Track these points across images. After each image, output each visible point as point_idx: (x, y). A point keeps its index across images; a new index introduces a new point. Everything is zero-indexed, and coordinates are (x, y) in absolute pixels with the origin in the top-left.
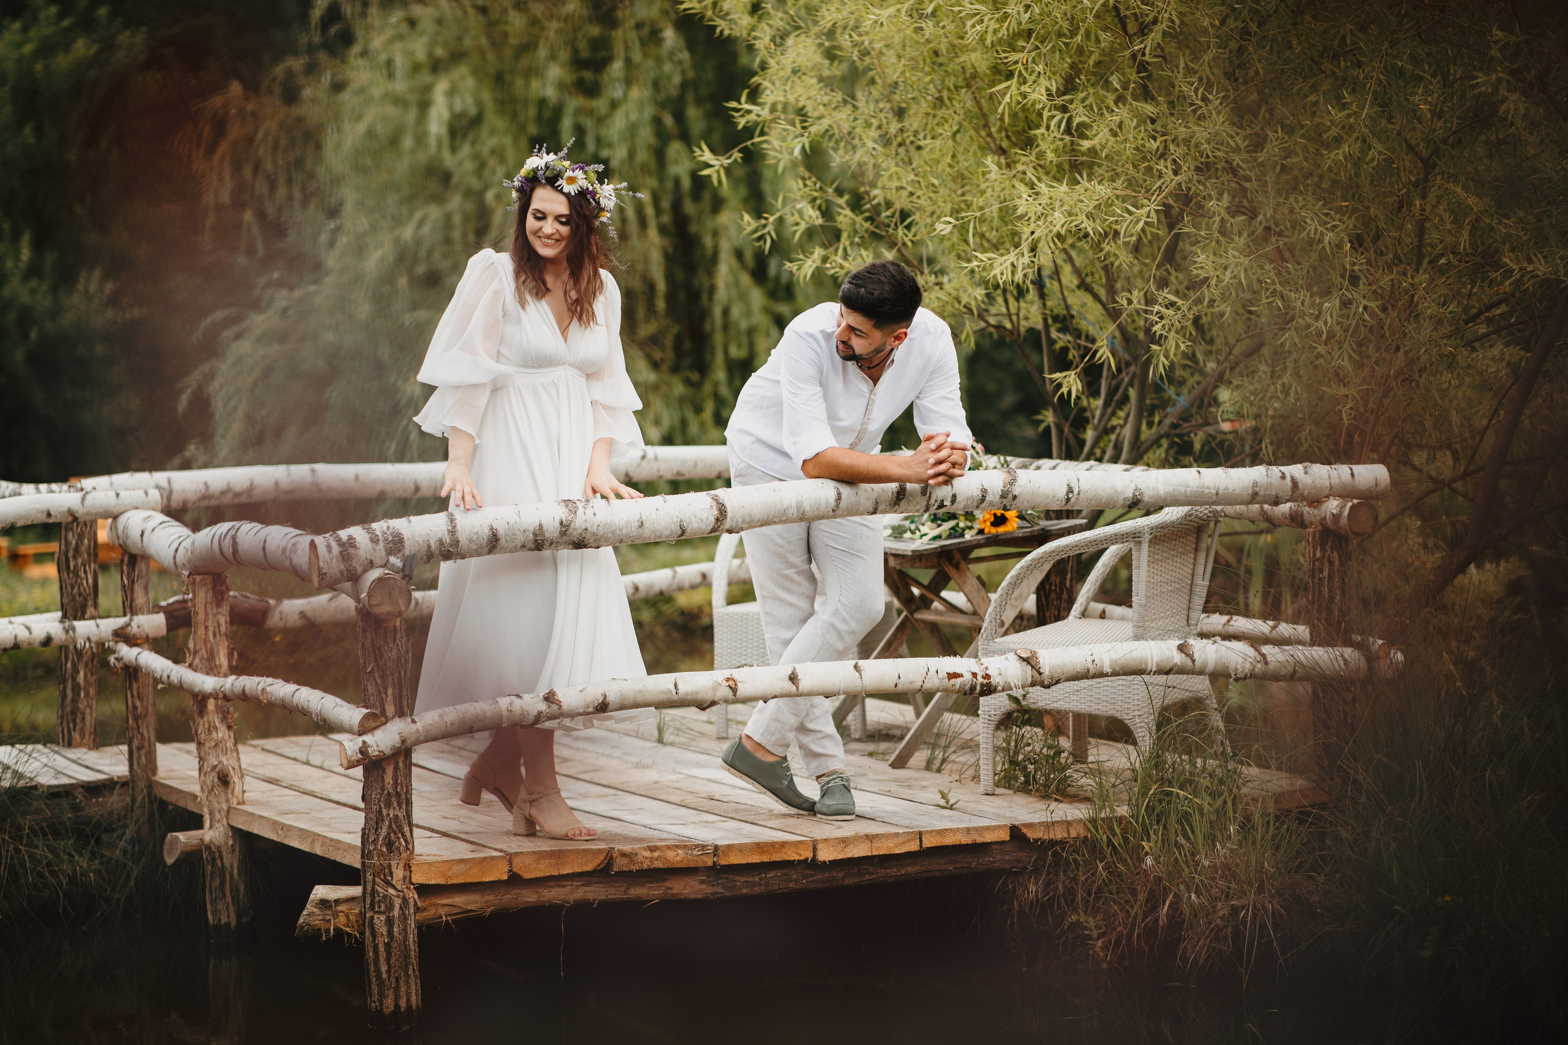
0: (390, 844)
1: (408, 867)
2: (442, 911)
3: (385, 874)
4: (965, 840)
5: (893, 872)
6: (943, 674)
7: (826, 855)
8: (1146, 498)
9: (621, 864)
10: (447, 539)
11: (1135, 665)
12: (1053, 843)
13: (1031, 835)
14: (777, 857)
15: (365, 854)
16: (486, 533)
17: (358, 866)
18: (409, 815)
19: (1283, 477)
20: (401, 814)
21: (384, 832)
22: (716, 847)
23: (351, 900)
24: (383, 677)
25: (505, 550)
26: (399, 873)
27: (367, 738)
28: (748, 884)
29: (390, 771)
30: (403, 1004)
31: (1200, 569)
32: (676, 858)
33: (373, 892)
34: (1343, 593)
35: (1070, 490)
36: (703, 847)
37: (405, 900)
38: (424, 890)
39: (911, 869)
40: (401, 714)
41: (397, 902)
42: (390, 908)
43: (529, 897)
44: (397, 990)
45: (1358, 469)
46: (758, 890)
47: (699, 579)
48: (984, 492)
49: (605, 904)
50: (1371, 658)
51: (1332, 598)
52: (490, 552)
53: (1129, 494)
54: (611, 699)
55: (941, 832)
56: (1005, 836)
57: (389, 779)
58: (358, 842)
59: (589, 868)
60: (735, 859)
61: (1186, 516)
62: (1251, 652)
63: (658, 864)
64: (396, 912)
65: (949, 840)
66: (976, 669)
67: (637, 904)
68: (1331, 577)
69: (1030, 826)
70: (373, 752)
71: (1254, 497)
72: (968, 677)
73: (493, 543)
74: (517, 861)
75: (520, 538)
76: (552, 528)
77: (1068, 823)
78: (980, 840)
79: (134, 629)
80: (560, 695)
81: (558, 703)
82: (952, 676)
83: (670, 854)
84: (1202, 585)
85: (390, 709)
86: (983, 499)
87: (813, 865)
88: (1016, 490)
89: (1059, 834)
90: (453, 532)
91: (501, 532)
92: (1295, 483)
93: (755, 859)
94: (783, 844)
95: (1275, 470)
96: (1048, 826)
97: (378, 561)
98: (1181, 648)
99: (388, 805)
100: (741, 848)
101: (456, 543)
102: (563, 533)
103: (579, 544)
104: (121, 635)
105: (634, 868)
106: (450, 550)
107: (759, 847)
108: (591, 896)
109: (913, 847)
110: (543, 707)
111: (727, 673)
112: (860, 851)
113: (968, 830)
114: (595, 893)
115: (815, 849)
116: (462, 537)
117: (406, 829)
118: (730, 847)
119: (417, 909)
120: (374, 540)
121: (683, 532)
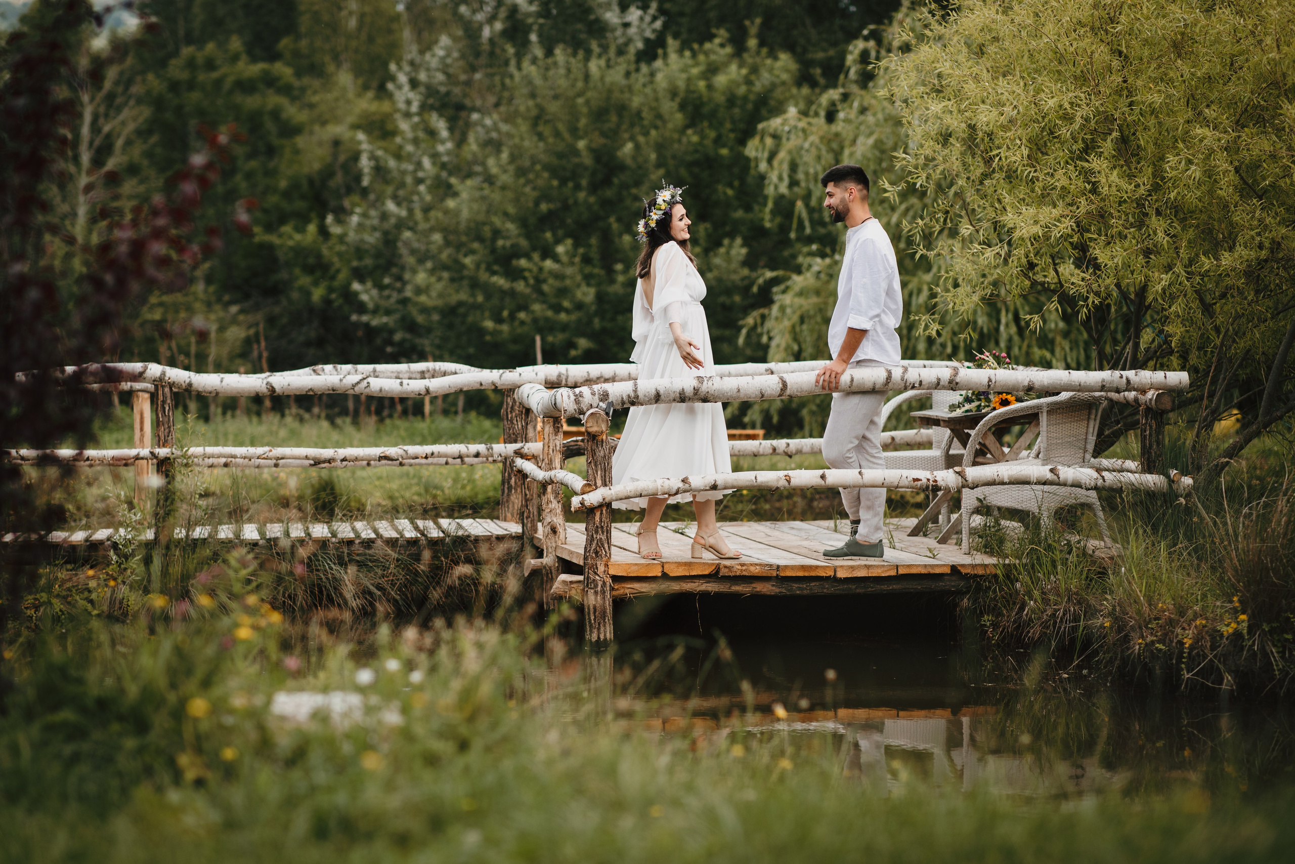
0: (597, 553)
1: (607, 565)
2: (627, 591)
3: (594, 568)
4: (923, 571)
5: (884, 587)
6: (910, 479)
7: (841, 574)
8: (1036, 386)
9: (723, 572)
10: (632, 395)
11: (1023, 479)
12: (976, 576)
13: (963, 571)
14: (813, 574)
15: (585, 558)
16: (653, 392)
17: (581, 563)
18: (609, 539)
19: (1121, 377)
20: (604, 537)
21: (594, 546)
22: (778, 567)
23: (579, 582)
24: (596, 465)
25: (665, 402)
26: (601, 568)
27: (585, 496)
28: (799, 588)
29: (598, 514)
30: (602, 637)
31: (1091, 430)
32: (755, 571)
33: (588, 578)
34: (1158, 444)
35: (990, 380)
36: (771, 565)
37: (604, 583)
38: (616, 579)
39: (895, 587)
40: (605, 485)
41: (600, 584)
42: (596, 586)
43: (676, 587)
44: (599, 629)
45: (1169, 374)
46: (805, 592)
47: (890, 441)
48: (939, 380)
49: (718, 595)
50: (1171, 481)
51: (1150, 446)
52: (656, 402)
53: (1026, 384)
54: (719, 483)
55: (909, 566)
56: (947, 570)
57: (597, 518)
58: (582, 552)
59: (707, 572)
60: (789, 573)
61: (1071, 398)
62: (1095, 475)
63: (745, 573)
64: (599, 588)
65: (914, 571)
66: (929, 477)
67: (737, 596)
68: (1150, 435)
69: (963, 566)
70: (587, 503)
71: (1103, 388)
72: (924, 481)
73: (657, 398)
74: (666, 566)
75: (672, 396)
76: (689, 391)
77: (986, 566)
78: (932, 571)
79: (525, 450)
80: (691, 480)
81: (689, 484)
82: (915, 480)
83: (752, 568)
84: (1092, 439)
85: (599, 482)
86: (938, 384)
87: (834, 579)
88: (958, 379)
89: (980, 572)
90: (635, 391)
91: (662, 392)
92: (1128, 381)
93: (801, 574)
94: (817, 567)
95: (1117, 373)
96: (974, 566)
97: (595, 405)
98: (1052, 470)
99: (597, 532)
100: (793, 568)
101: (637, 397)
102: (695, 394)
103: (705, 400)
104: (519, 454)
105: (732, 574)
106: (634, 401)
107: (803, 568)
108: (710, 589)
109: (893, 573)
110: (681, 485)
111: (786, 472)
112: (862, 573)
113: (925, 566)
114: (711, 587)
115: (835, 571)
116: (641, 394)
117: (606, 546)
118: (786, 567)
119: (612, 589)
120: (593, 394)
121: (763, 396)
